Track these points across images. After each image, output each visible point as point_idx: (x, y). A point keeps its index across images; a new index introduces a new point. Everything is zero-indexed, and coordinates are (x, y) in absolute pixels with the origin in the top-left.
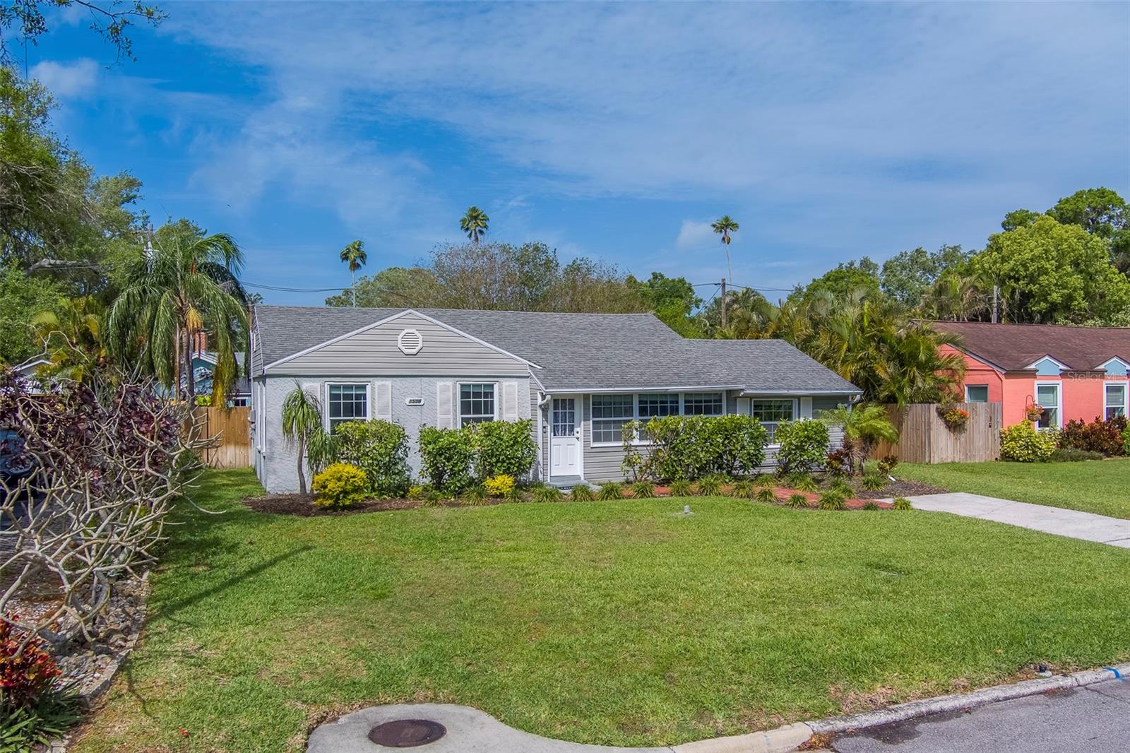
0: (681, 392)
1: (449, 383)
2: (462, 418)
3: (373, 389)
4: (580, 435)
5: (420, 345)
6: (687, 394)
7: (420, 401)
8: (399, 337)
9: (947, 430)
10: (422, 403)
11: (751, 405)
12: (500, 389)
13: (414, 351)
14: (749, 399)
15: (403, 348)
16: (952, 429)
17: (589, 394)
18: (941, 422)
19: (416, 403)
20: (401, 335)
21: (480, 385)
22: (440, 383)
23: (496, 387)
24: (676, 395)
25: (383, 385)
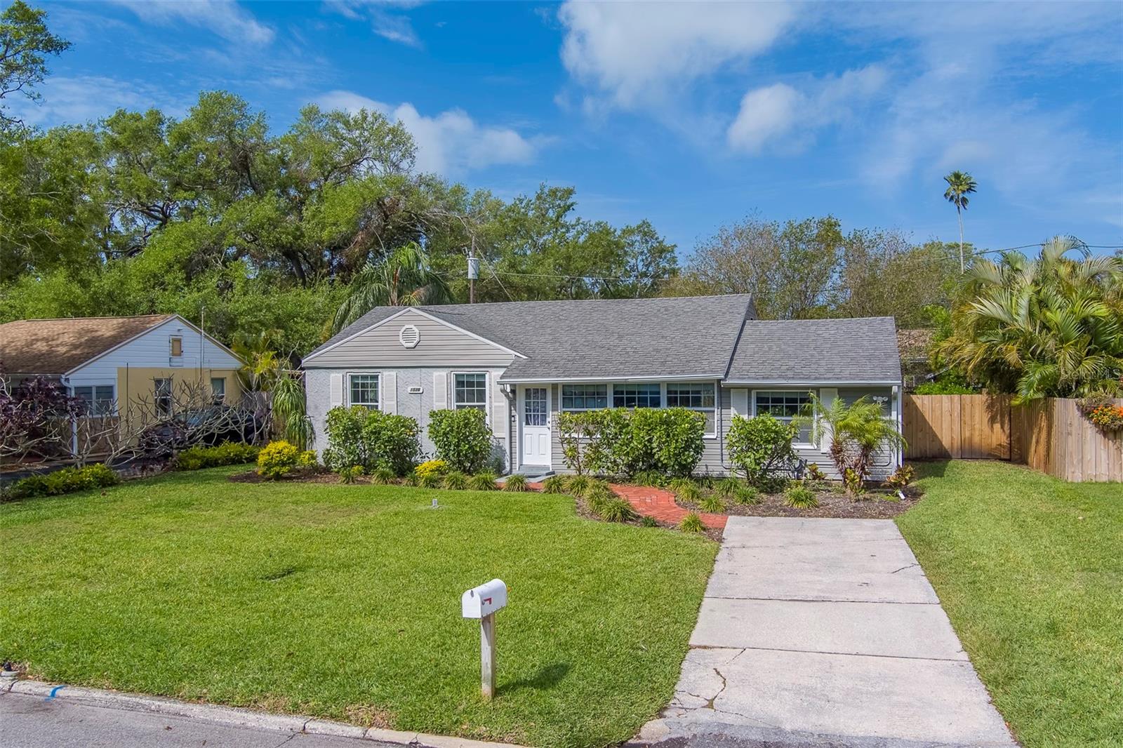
0: (663, 382)
1: (443, 373)
2: (457, 406)
3: (382, 378)
4: (550, 425)
5: (417, 339)
6: (669, 384)
7: (419, 390)
8: (401, 333)
9: (1100, 437)
10: (421, 391)
11: (750, 397)
12: (490, 379)
13: (412, 345)
14: (747, 390)
15: (403, 343)
16: (1111, 435)
17: (557, 384)
18: (1087, 424)
19: (416, 391)
20: (402, 330)
21: (473, 375)
22: (437, 374)
23: (487, 376)
24: (657, 385)
25: (389, 375)
